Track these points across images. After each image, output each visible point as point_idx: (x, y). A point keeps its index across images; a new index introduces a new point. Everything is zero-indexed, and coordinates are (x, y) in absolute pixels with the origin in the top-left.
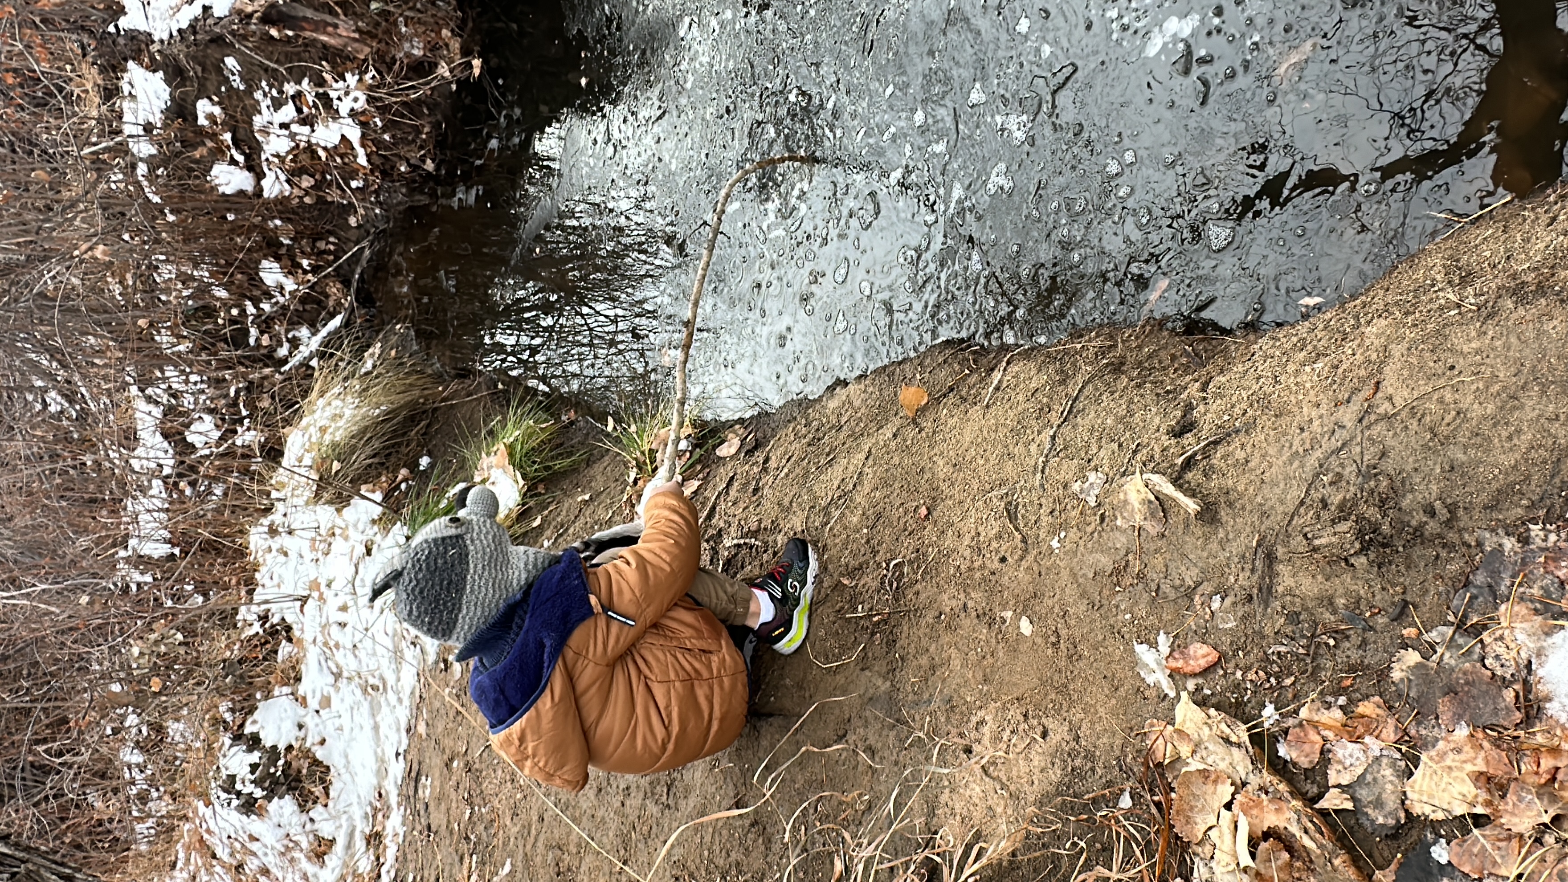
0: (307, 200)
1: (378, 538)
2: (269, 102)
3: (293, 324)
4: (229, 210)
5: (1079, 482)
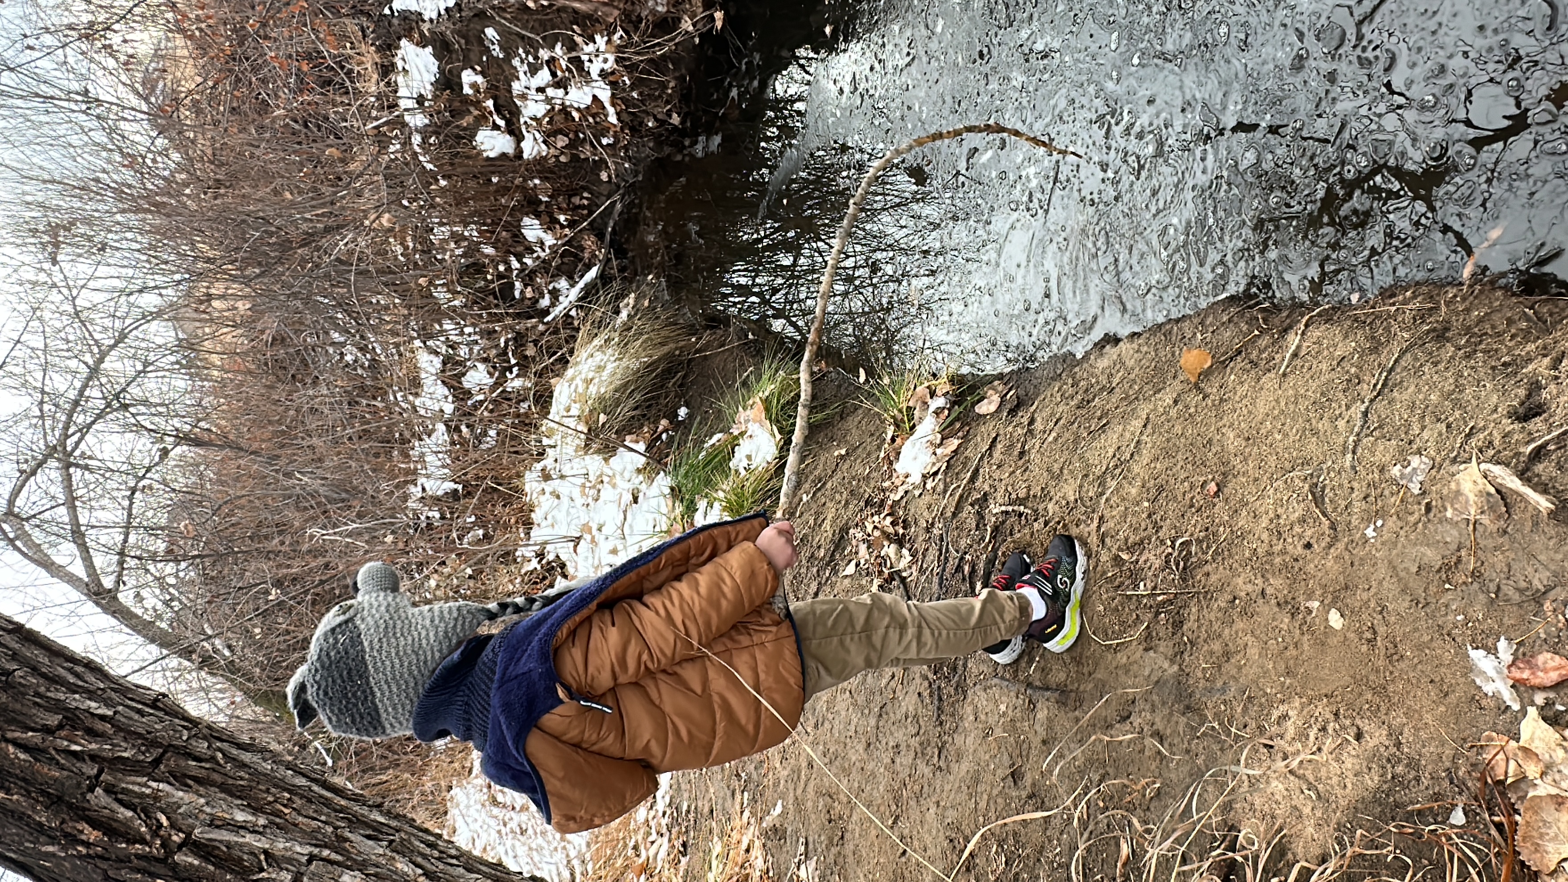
0: (563, 159)
1: (643, 487)
2: (526, 68)
3: (555, 277)
4: (493, 173)
5: (1399, 466)
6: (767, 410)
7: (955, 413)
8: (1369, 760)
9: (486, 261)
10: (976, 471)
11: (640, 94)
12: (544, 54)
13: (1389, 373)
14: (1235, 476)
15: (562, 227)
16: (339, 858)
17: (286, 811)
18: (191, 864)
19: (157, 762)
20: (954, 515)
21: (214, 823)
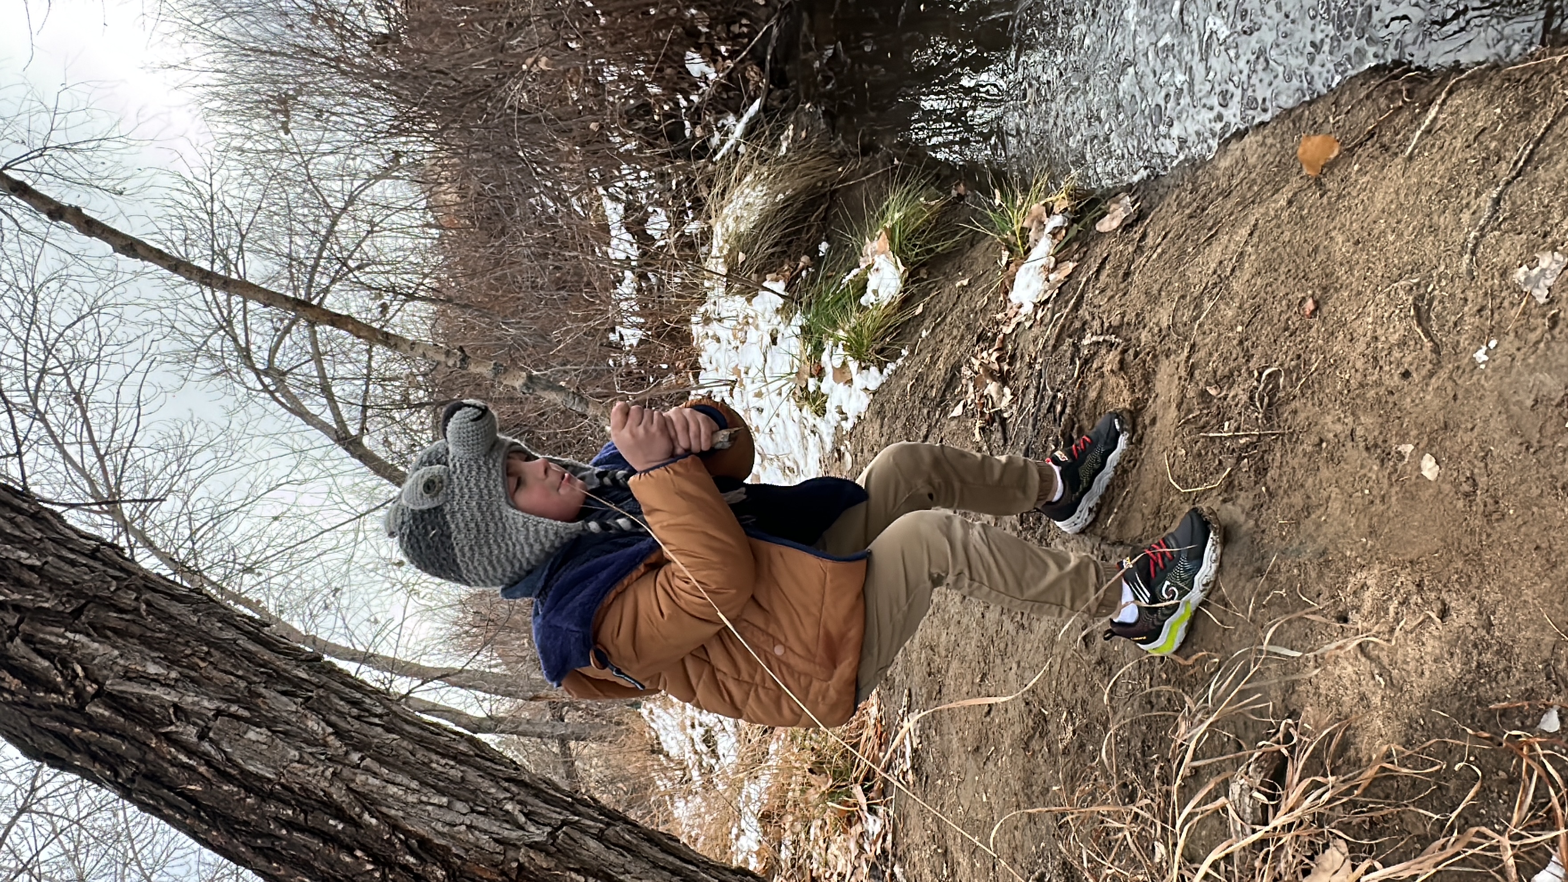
1: (781, 327)
3: (720, 113)
4: (648, 5)
5: (1525, 268)
6: (891, 239)
7: (1073, 233)
8: (1453, 644)
9: (652, 101)
10: (1081, 297)
13: (1537, 144)
14: (1336, 291)
15: (724, 59)
16: (246, 714)
17: (202, 664)
18: (102, 715)
19: (77, 613)
21: (127, 676)
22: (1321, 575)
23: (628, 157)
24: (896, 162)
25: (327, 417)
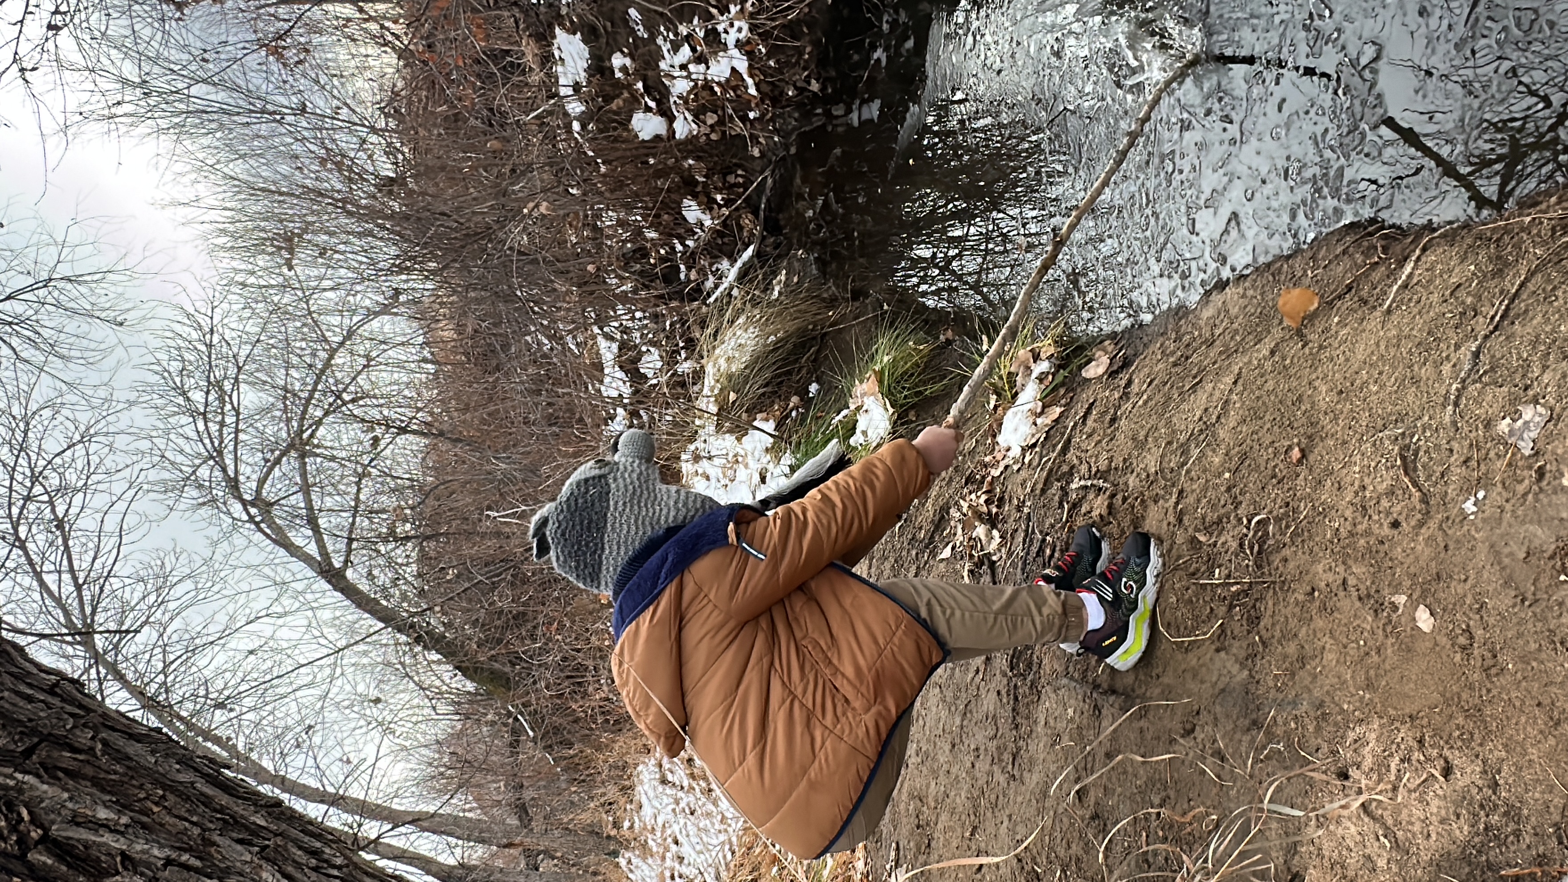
0: (714, 137)
1: (771, 466)
2: (669, 45)
3: (715, 258)
4: (647, 155)
5: (1508, 420)
6: (880, 382)
7: (1059, 378)
8: (1458, 804)
9: (649, 245)
10: (1069, 441)
11: (777, 62)
12: (683, 30)
13: (1512, 301)
14: (1322, 440)
15: (720, 206)
16: (198, 863)
17: (156, 809)
18: (44, 863)
19: (28, 753)
20: (1043, 491)
21: (75, 821)
22: (1318, 728)
23: (624, 298)
24: (886, 307)
25: (312, 549)
